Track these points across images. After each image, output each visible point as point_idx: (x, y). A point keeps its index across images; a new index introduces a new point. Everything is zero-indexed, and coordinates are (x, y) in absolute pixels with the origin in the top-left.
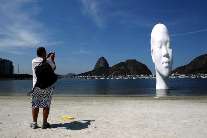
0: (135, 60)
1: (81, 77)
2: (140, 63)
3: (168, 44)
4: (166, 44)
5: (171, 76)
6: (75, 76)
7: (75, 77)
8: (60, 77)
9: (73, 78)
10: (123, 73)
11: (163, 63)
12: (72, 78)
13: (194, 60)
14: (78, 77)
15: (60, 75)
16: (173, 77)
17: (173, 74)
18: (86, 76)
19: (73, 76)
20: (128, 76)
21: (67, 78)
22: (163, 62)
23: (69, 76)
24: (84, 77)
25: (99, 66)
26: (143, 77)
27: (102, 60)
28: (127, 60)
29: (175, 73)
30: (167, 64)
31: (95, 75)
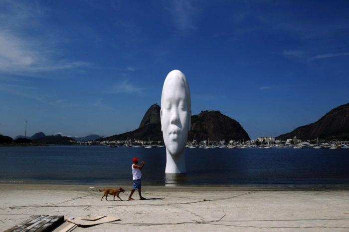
0: (218, 112)
1: (114, 142)
2: (228, 117)
3: (181, 104)
4: (177, 104)
5: (285, 143)
6: (102, 139)
7: (102, 143)
8: (71, 141)
9: (97, 144)
10: (195, 136)
11: (170, 133)
12: (95, 144)
13: (328, 114)
14: (108, 142)
15: (70, 139)
16: (288, 145)
17: (288, 140)
18: (122, 142)
19: (97, 140)
20: (205, 142)
21: (84, 144)
22: (170, 131)
23: (90, 141)
24: (118, 142)
25: (149, 121)
26: (232, 144)
27: (156, 110)
28: (202, 112)
29: (292, 138)
30: (176, 135)
31: (140, 140)
